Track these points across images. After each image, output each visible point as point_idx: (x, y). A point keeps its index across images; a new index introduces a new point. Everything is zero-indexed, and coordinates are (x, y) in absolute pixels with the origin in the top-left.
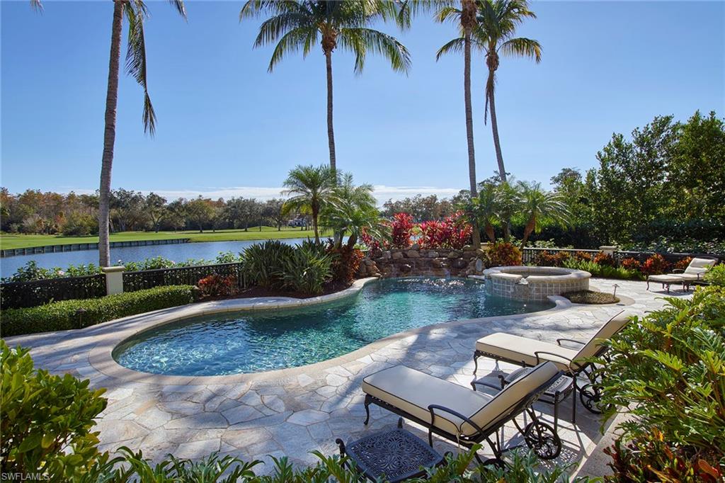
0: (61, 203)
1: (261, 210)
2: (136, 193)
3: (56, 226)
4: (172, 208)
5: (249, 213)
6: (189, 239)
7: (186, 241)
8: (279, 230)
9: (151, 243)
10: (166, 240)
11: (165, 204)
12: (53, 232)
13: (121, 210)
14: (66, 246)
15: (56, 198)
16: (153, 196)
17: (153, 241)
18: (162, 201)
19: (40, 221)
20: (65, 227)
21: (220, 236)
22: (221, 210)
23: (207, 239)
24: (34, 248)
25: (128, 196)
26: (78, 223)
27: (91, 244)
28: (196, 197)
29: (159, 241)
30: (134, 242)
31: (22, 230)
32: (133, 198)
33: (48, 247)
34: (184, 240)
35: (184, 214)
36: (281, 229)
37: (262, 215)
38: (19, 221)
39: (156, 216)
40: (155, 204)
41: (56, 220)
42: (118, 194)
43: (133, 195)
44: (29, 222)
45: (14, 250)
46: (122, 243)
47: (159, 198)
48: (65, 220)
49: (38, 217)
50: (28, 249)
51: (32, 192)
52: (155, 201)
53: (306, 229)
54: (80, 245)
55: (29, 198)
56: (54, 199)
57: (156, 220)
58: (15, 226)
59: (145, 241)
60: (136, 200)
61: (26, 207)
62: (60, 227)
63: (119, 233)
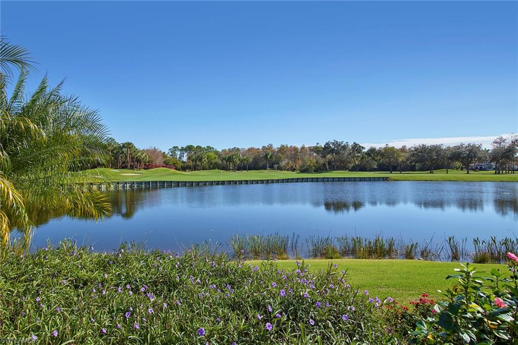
0: (298, 152)
1: (449, 154)
2: (344, 143)
3: (296, 166)
4: (369, 154)
5: (435, 157)
6: (387, 178)
7: (385, 179)
8: (468, 173)
9: (359, 179)
10: (370, 178)
11: (364, 151)
12: (294, 170)
13: (334, 155)
14: (305, 179)
15: (295, 149)
16: (355, 145)
17: (360, 178)
18: (362, 148)
19: (289, 163)
20: (301, 167)
21: (415, 177)
22: (407, 155)
23: (403, 179)
24: (288, 179)
25: (340, 145)
26: (308, 164)
27: (320, 178)
28: (383, 146)
29: (365, 178)
30: (347, 178)
31: (280, 169)
32: (342, 147)
33: (296, 179)
34: (384, 178)
35: (379, 157)
36: (469, 172)
37: (449, 158)
38: (278, 163)
39: (357, 159)
40: (356, 150)
41: (295, 162)
42: (333, 144)
43: (343, 144)
44: (283, 164)
45: (278, 180)
46: (339, 178)
47: (360, 146)
48: (300, 162)
49: (286, 161)
50: (286, 179)
51: (284, 146)
52: (357, 148)
53: (506, 173)
54: (313, 178)
55: (282, 149)
56: (294, 150)
57: (357, 163)
58: (276, 166)
59: (355, 178)
60: (344, 147)
61: (281, 155)
62: (297, 166)
63: (334, 172)
